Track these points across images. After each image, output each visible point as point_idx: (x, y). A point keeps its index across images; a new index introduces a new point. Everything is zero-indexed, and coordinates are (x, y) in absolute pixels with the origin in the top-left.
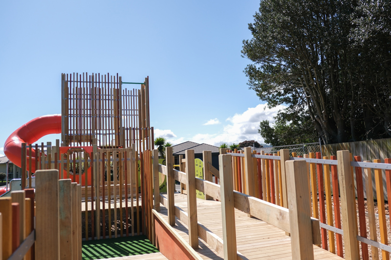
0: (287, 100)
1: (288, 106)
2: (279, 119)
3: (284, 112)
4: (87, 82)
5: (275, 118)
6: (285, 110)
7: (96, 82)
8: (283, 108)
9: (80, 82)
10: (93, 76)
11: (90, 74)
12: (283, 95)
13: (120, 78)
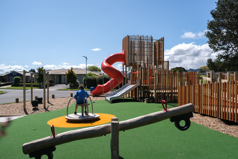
0: (224, 49)
1: (224, 51)
2: (219, 57)
3: (222, 54)
4: (138, 39)
5: (217, 57)
6: (222, 53)
7: (142, 40)
8: (221, 52)
9: (136, 39)
10: (141, 37)
11: (140, 36)
12: (222, 46)
13: (152, 38)
